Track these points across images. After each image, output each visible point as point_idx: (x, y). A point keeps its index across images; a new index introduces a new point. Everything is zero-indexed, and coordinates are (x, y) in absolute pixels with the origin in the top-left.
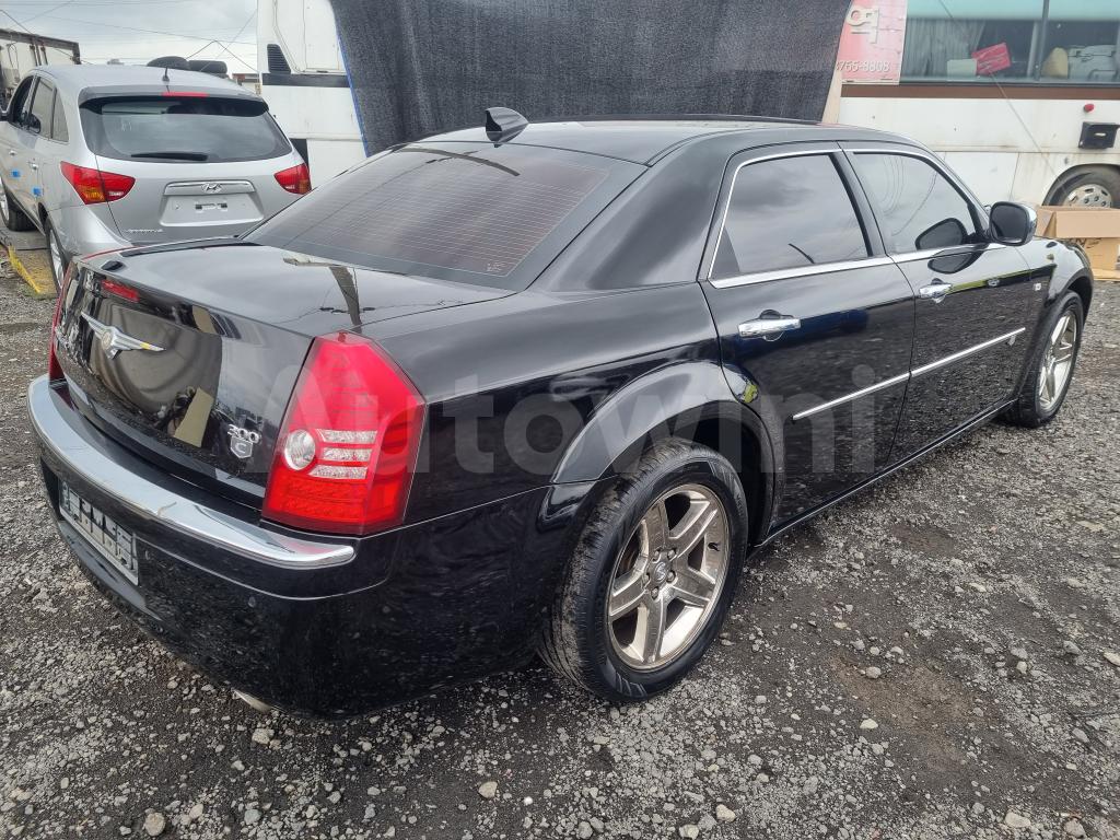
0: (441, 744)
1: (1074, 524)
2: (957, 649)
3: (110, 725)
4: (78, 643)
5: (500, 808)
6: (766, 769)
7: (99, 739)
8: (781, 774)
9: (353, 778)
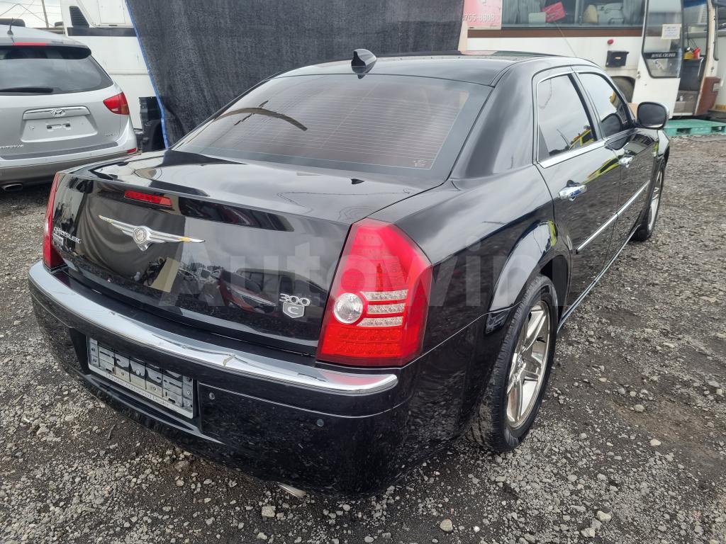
0: (398, 498)
1: (699, 299)
2: (678, 386)
3: (149, 521)
4: (91, 462)
5: (461, 538)
6: (612, 483)
7: (147, 533)
8: (622, 483)
9: (349, 532)
